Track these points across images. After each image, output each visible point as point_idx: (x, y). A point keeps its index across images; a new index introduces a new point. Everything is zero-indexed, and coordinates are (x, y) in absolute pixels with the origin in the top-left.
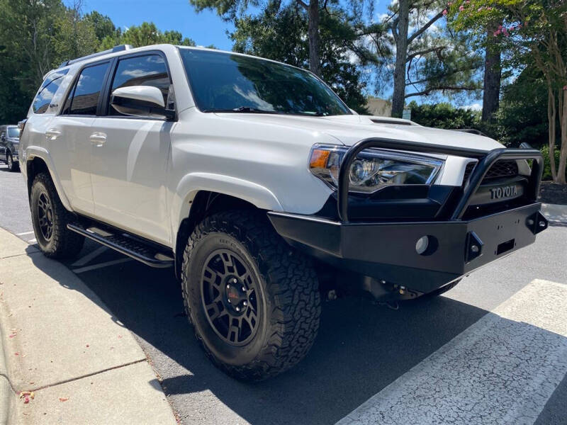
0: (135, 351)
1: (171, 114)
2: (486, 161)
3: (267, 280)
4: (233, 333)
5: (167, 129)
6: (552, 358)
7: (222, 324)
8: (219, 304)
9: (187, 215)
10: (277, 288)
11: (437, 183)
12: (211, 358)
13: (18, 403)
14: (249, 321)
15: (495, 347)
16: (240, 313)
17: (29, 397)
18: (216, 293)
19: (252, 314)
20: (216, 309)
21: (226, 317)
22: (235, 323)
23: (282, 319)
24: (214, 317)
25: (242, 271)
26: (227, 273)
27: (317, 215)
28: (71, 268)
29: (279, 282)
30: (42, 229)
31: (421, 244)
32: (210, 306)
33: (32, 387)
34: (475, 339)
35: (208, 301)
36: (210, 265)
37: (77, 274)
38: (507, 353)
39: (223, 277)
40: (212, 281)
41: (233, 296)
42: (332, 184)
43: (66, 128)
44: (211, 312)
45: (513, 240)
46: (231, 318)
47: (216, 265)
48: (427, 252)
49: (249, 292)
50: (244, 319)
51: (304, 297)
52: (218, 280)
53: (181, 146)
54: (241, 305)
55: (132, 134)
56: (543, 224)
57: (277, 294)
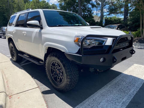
0: (35, 85)
1: (42, 28)
2: (118, 38)
3: (65, 69)
4: (58, 81)
5: (40, 31)
6: (136, 85)
7: (56, 79)
8: (55, 74)
9: (46, 52)
10: (68, 71)
11: (105, 45)
12: (53, 87)
13: (8, 98)
14: (62, 78)
15: (122, 82)
16: (59, 76)
17: (11, 97)
18: (54, 71)
19: (62, 76)
20: (54, 75)
21: (56, 77)
22: (59, 78)
23: (69, 78)
25: (59, 66)
26: (56, 67)
27: (76, 53)
28: (20, 64)
29: (68, 69)
30: (12, 55)
31: (101, 60)
32: (53, 74)
33: (11, 95)
34: (118, 80)
35: (52, 73)
36: (52, 65)
37: (21, 66)
38: (125, 84)
39: (55, 67)
40: (53, 68)
41: (58, 72)
42: (80, 46)
43: (17, 30)
44: (53, 76)
45: (126, 57)
46: (58, 77)
47: (53, 65)
48: (103, 62)
49: (61, 71)
50: (60, 78)
51: (74, 72)
52: (54, 68)
53: (43, 36)
54: (60, 74)
55: (32, 32)
56: (134, 52)
57: (67, 72)
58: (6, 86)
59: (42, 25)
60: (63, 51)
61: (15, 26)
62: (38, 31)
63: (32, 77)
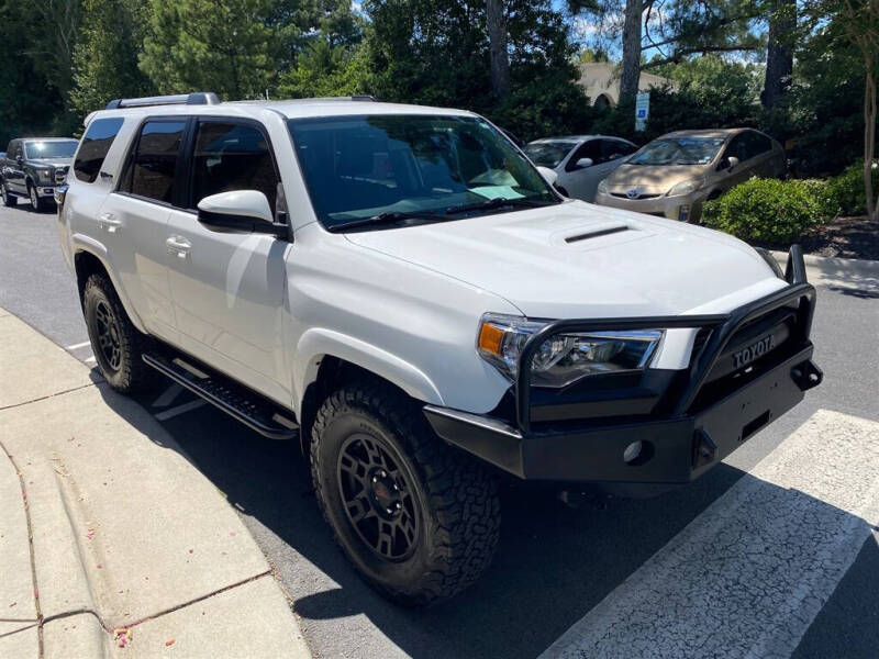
0: (254, 559)
1: (285, 235)
3: (427, 493)
4: (385, 544)
5: (276, 252)
6: (825, 555)
7: (369, 528)
8: (364, 501)
9: (313, 378)
10: (440, 501)
11: (653, 366)
12: (357, 572)
13: (112, 644)
14: (405, 531)
15: (746, 538)
16: (390, 517)
17: (126, 637)
18: (360, 487)
19: (408, 524)
20: (361, 508)
21: (374, 519)
22: (387, 529)
23: (447, 541)
24: (358, 518)
25: (392, 466)
26: (373, 464)
27: (492, 415)
28: (153, 411)
29: (442, 493)
30: (104, 351)
31: (631, 451)
32: (352, 503)
33: (127, 621)
35: (349, 498)
36: (347, 451)
38: (762, 549)
39: (367, 467)
40: (353, 470)
41: (382, 493)
42: (511, 376)
43: (129, 218)
44: (354, 511)
45: (768, 412)
46: (381, 521)
47: (357, 451)
48: (636, 461)
49: (403, 495)
50: (398, 530)
51: (477, 509)
52: (361, 471)
53: (298, 284)
54: (393, 507)
55: (231, 249)
56: (814, 377)
57: (440, 509)
58: (92, 565)
59: (284, 218)
60: (413, 393)
61: (118, 190)
62: (266, 252)
63: (232, 500)
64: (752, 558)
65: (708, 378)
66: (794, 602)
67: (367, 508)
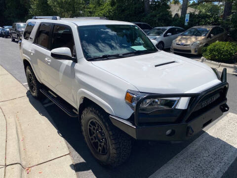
0: (66, 149)
1: (75, 61)
4: (100, 150)
5: (73, 65)
6: (226, 158)
7: (96, 145)
8: (95, 137)
9: (82, 102)
10: (113, 142)
11: (176, 108)
13: (25, 173)
14: (105, 147)
16: (102, 142)
17: (29, 171)
18: (94, 133)
20: (94, 139)
22: (101, 146)
23: (115, 152)
24: (93, 141)
29: (114, 139)
31: (168, 132)
33: (29, 166)
35: (91, 136)
36: (90, 123)
38: (207, 155)
39: (96, 128)
40: (92, 128)
41: (99, 135)
43: (36, 51)
44: (92, 139)
45: (211, 119)
46: (99, 143)
48: (169, 135)
49: (105, 137)
51: (124, 144)
52: (94, 129)
54: (102, 140)
56: (226, 109)
57: (114, 144)
58: (22, 149)
59: (75, 56)
60: (107, 111)
61: (34, 43)
62: (70, 65)
64: (205, 158)
65: (193, 110)
66: (215, 172)
67: (96, 139)
